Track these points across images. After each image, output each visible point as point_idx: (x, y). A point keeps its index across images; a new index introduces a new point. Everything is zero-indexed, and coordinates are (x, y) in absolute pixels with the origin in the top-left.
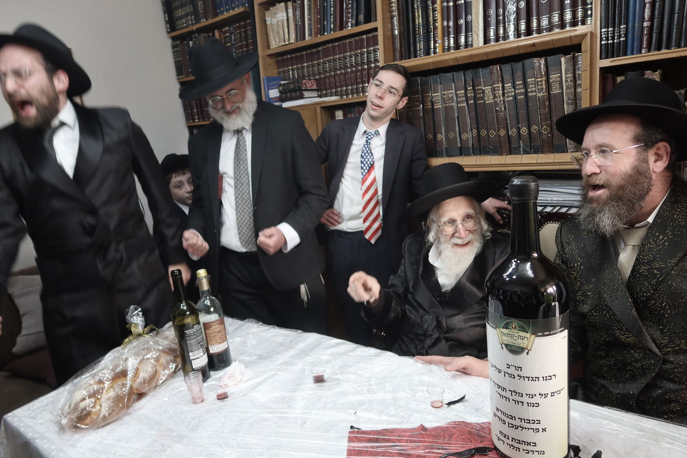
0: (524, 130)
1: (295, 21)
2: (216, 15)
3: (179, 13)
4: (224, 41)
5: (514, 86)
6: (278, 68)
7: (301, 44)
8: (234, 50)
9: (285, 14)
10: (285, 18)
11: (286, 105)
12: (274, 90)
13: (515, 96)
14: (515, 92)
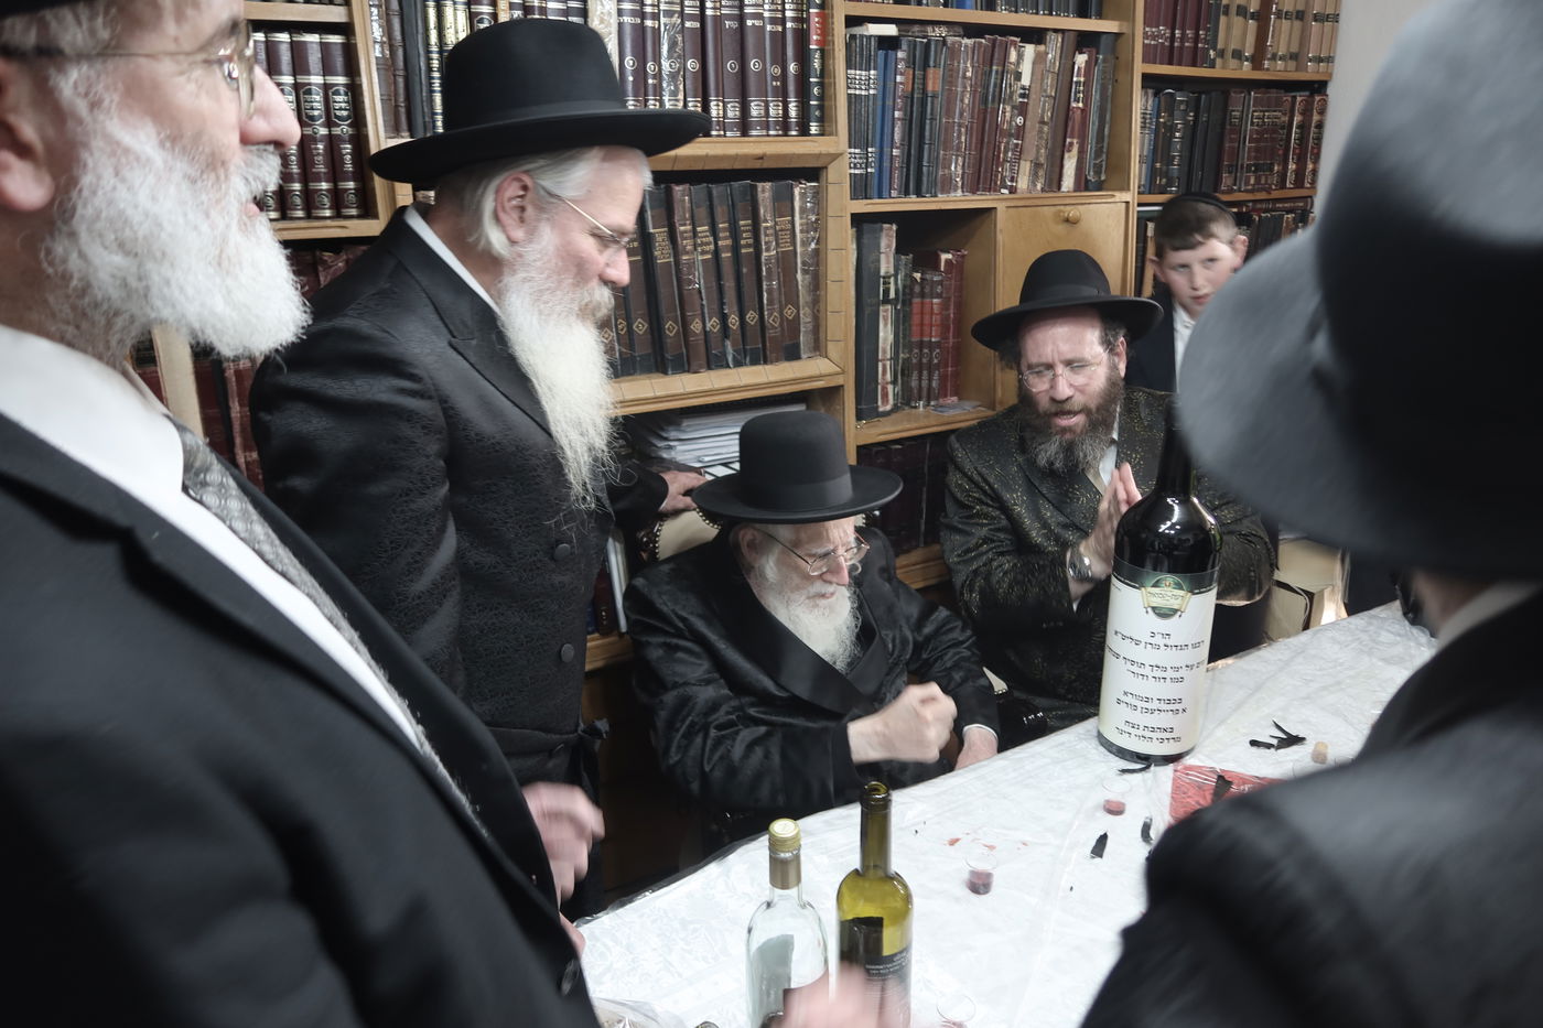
0: (734, 321)
5: (714, 232)
13: (716, 253)
14: (716, 244)
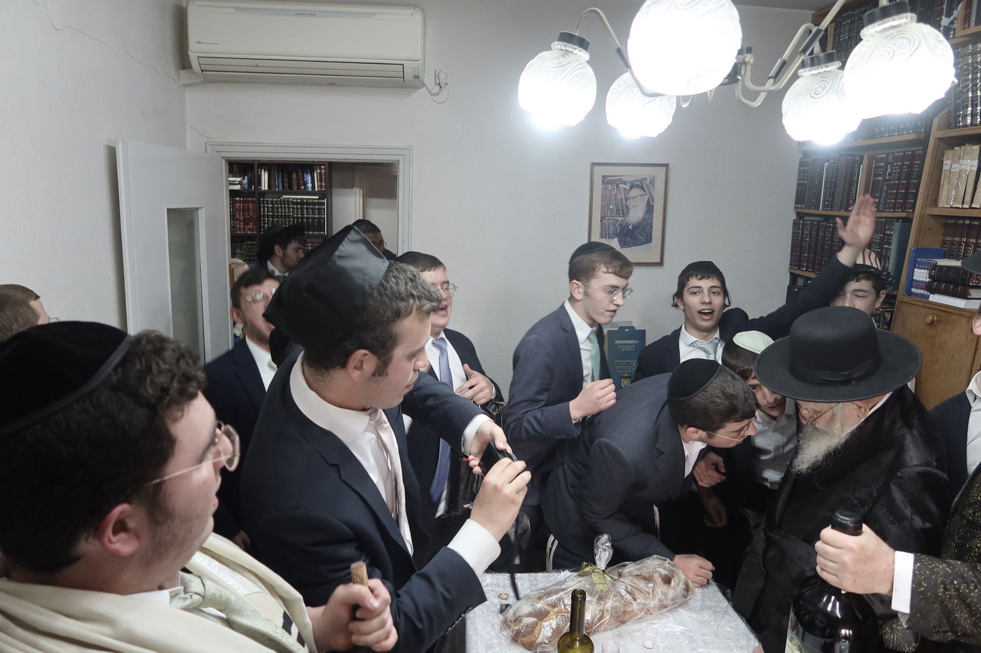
4: (875, 171)
6: (944, 235)
8: (885, 188)
9: (975, 163)
10: (975, 169)
11: (936, 298)
12: (923, 271)
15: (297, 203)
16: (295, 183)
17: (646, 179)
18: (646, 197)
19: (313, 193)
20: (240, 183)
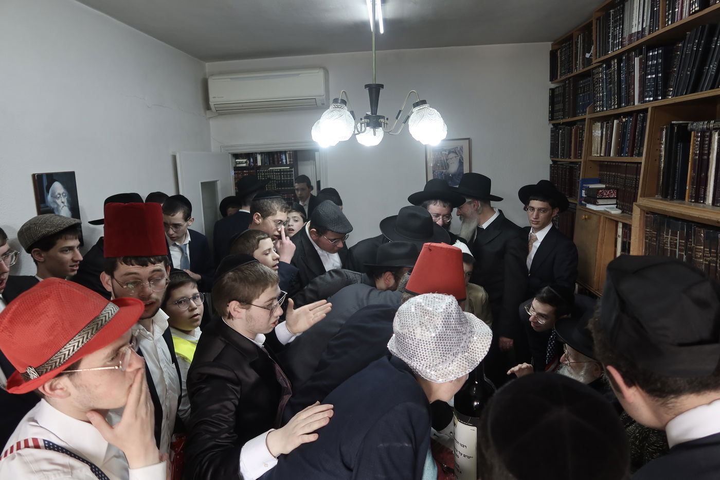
1: (606, 138)
2: (575, 115)
3: (557, 107)
6: (600, 170)
7: (607, 159)
9: (600, 132)
10: (600, 135)
15: (277, 172)
16: (276, 160)
17: (457, 147)
18: (459, 158)
19: (287, 165)
20: (246, 162)
